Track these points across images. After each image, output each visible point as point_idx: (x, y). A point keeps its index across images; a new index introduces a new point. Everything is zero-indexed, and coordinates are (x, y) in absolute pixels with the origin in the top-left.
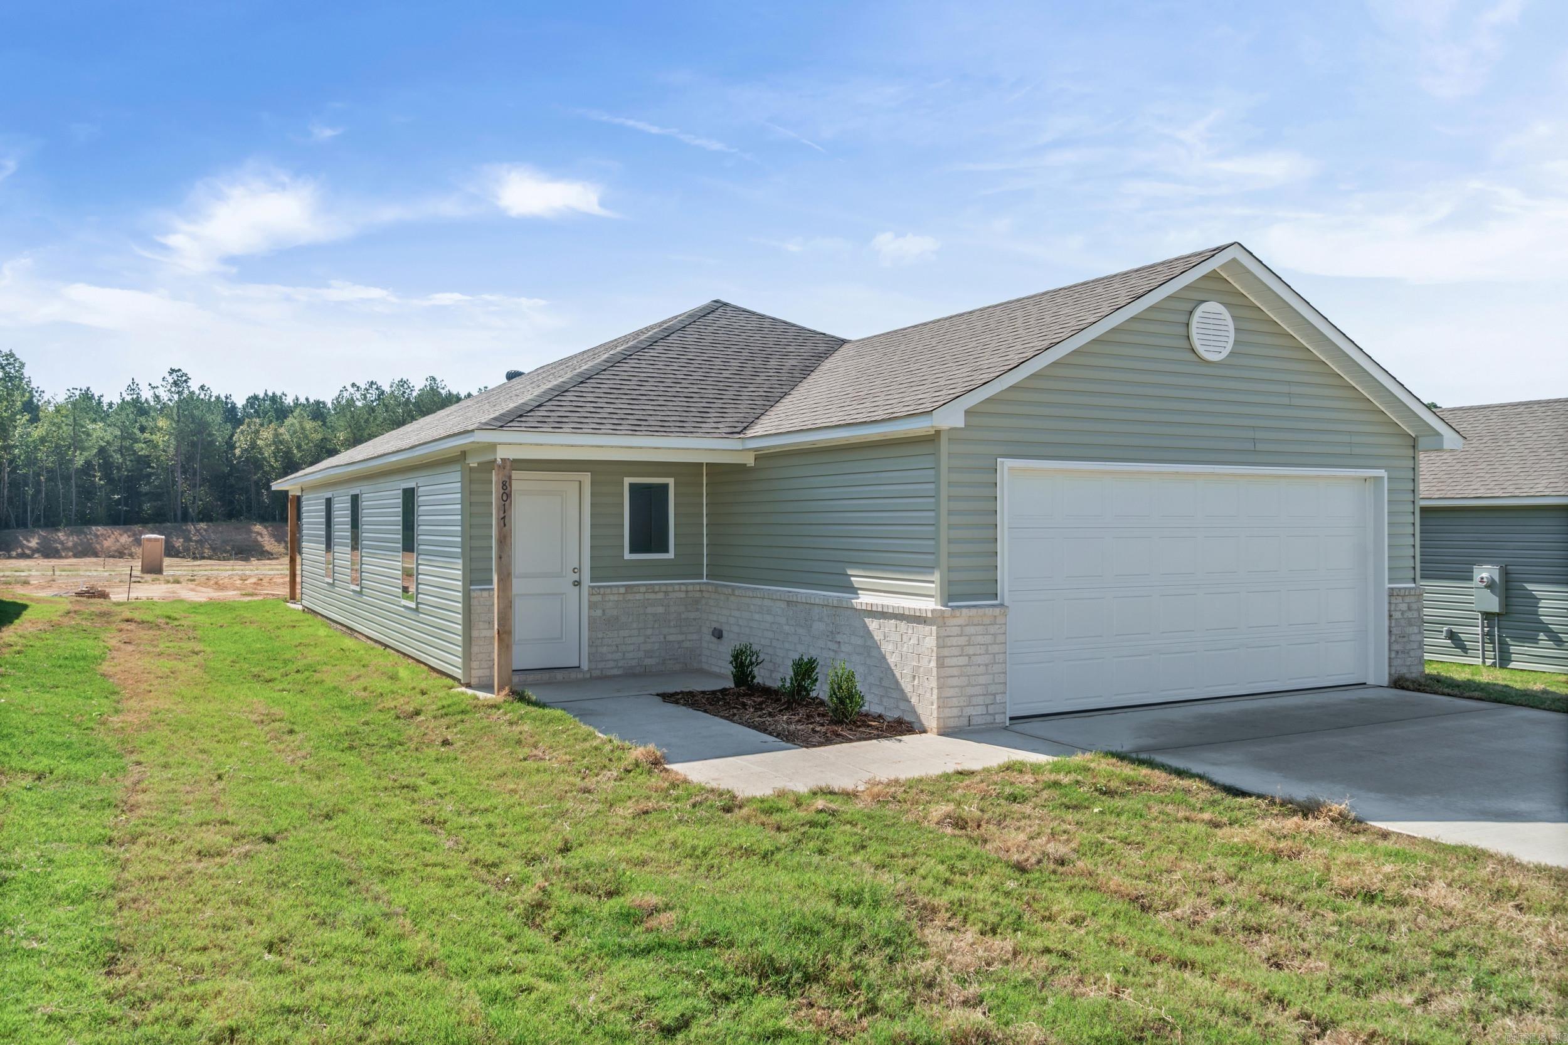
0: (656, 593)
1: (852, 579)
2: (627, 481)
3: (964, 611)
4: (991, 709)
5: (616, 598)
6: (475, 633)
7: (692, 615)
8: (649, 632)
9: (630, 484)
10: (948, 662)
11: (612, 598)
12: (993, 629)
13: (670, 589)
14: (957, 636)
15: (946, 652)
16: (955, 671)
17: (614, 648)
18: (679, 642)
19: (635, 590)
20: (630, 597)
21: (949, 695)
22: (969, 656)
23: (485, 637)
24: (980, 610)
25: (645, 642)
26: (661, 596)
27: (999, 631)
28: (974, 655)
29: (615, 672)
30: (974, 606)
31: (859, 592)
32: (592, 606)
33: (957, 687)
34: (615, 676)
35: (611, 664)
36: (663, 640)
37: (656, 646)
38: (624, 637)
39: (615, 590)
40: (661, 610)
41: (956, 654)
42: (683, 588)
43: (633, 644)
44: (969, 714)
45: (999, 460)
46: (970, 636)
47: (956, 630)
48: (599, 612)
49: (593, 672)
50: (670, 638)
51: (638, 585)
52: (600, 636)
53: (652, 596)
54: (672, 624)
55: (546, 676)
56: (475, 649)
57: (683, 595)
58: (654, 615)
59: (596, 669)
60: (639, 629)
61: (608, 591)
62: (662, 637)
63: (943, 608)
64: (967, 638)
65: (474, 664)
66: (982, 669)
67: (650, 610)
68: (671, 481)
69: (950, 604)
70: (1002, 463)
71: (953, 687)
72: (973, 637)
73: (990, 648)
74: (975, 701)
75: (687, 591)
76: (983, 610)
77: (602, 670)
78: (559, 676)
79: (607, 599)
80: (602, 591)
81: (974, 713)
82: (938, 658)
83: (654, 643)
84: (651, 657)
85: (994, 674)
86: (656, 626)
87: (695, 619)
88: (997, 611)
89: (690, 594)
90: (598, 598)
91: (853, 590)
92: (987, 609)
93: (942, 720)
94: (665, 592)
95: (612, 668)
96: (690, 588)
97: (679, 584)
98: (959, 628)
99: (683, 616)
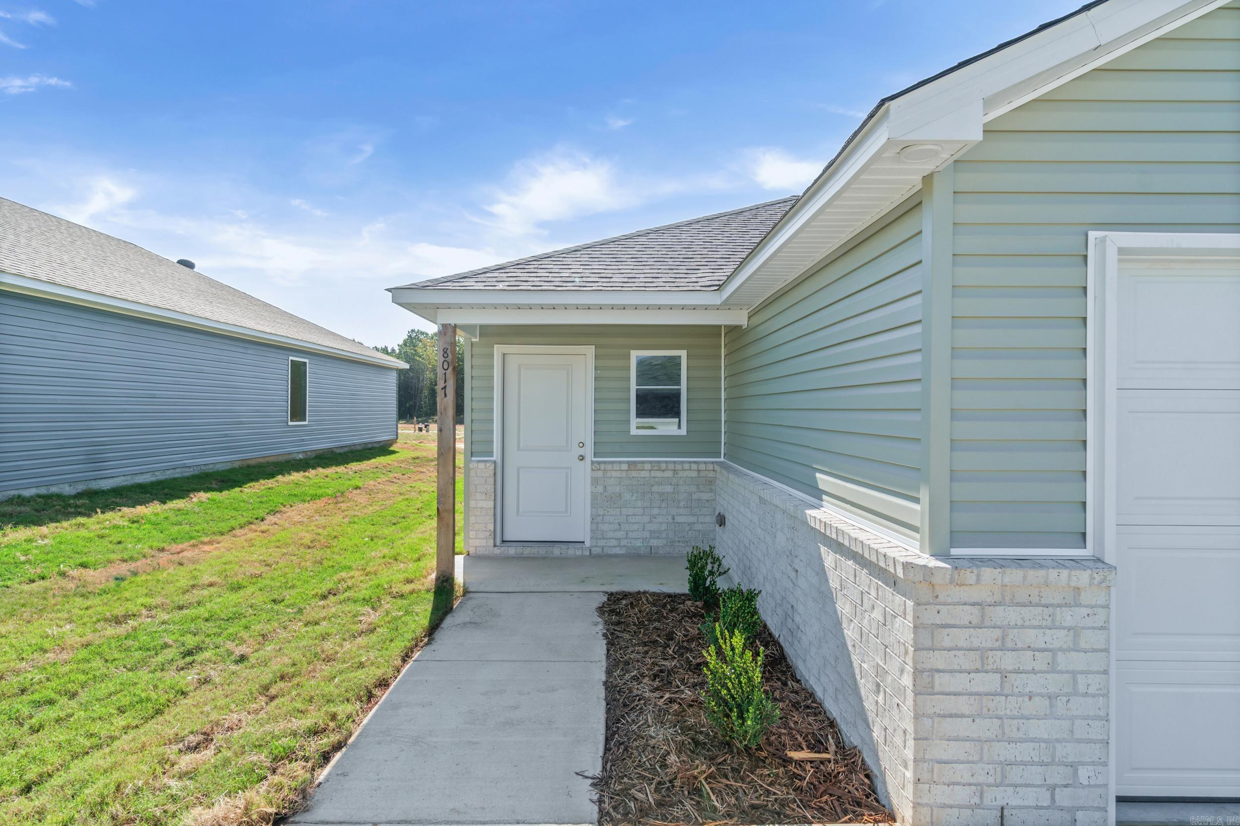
0: (664, 471)
1: (818, 475)
2: (635, 355)
3: (988, 573)
4: (1064, 798)
5: (618, 474)
6: (472, 504)
7: (705, 496)
8: (655, 511)
9: (637, 357)
10: (942, 682)
11: (614, 474)
12: (1067, 617)
13: (679, 467)
14: (970, 625)
15: (938, 660)
16: (963, 705)
17: (617, 526)
18: (690, 524)
19: (639, 466)
20: (634, 474)
21: (945, 757)
22: (1004, 675)
23: (482, 508)
24: (1031, 573)
25: (651, 522)
26: (669, 474)
27: (1088, 622)
28: (1018, 671)
29: (618, 551)
30: (1019, 561)
31: (824, 497)
32: (595, 481)
33: (967, 739)
34: (616, 556)
35: (614, 543)
36: (671, 520)
37: (664, 527)
38: (627, 516)
39: (616, 467)
40: (669, 489)
41: (967, 666)
42: (694, 467)
43: (637, 523)
44: (1001, 802)
45: (1093, 235)
46: (1004, 628)
47: (970, 614)
48: (600, 489)
49: (593, 549)
50: (679, 519)
51: (643, 462)
52: (601, 513)
53: (659, 474)
54: (681, 504)
55: (542, 551)
56: (472, 519)
57: (694, 474)
58: (661, 494)
59: (596, 546)
60: (644, 508)
61: (609, 467)
62: (670, 518)
63: (933, 563)
64: (998, 633)
65: (472, 534)
66: (1040, 705)
67: (655, 489)
68: (683, 354)
69: (955, 552)
70: (1103, 240)
71: (957, 739)
72: (1013, 633)
73: (1060, 657)
74: (1015, 774)
75: (699, 471)
76: (1042, 573)
77: (603, 548)
78: (556, 551)
79: (609, 475)
80: (602, 467)
81: (1014, 802)
82: (917, 672)
83: (661, 523)
84: (658, 538)
85: (1072, 718)
86: (663, 505)
87: (708, 501)
88: (1083, 577)
89: (702, 474)
90: (600, 474)
91: (818, 493)
92: (1053, 573)
93: (926, 811)
94: (674, 470)
95: (615, 547)
96: (702, 467)
97: (690, 462)
98: (975, 610)
99: (695, 497)
